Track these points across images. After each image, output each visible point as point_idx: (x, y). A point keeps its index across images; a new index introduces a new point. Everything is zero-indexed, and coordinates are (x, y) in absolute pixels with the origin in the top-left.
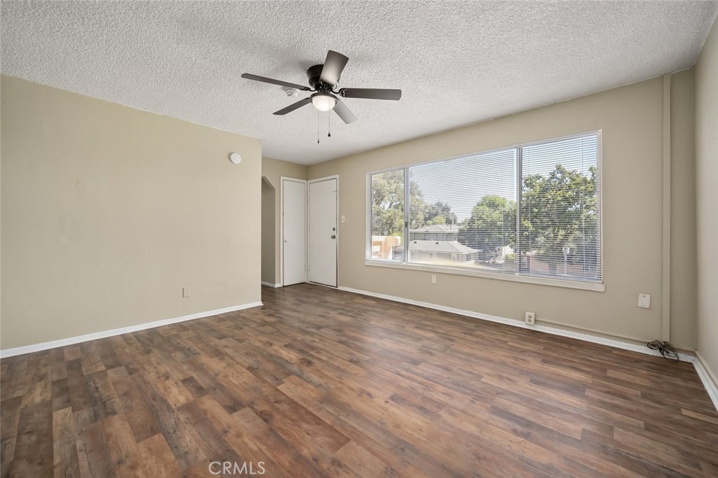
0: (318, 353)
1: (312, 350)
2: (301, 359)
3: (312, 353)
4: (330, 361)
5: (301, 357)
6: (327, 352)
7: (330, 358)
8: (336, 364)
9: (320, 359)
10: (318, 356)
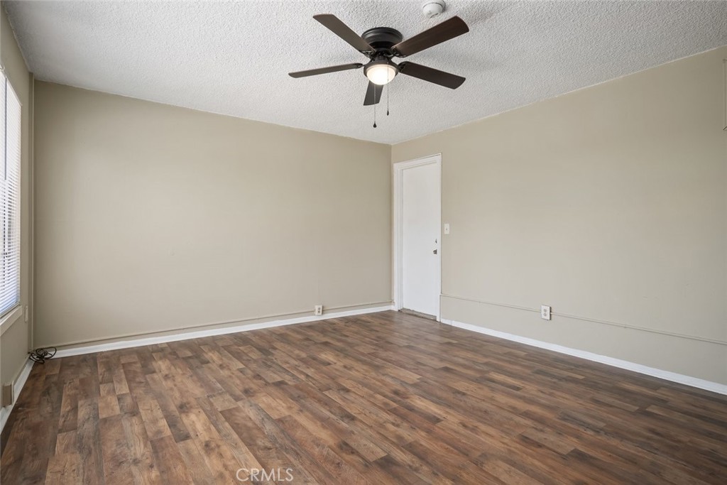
0: (386, 404)
1: (395, 409)
2: (407, 398)
3: (395, 405)
4: (371, 392)
5: (408, 401)
6: (375, 405)
7: (371, 396)
8: (366, 390)
9: (384, 396)
10: (387, 400)
